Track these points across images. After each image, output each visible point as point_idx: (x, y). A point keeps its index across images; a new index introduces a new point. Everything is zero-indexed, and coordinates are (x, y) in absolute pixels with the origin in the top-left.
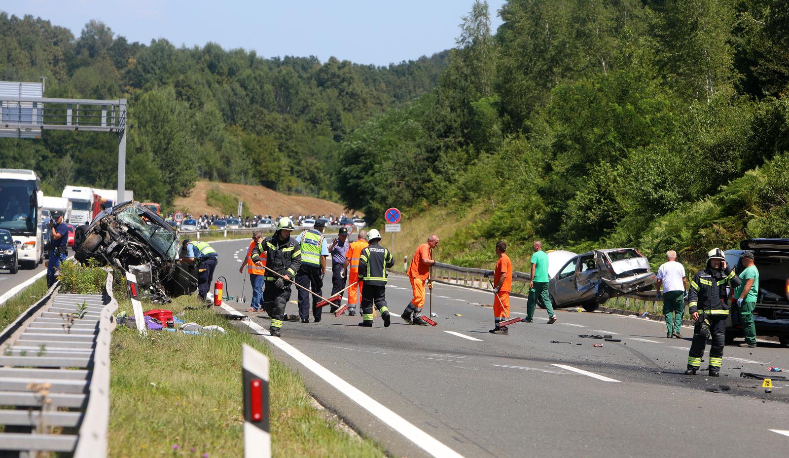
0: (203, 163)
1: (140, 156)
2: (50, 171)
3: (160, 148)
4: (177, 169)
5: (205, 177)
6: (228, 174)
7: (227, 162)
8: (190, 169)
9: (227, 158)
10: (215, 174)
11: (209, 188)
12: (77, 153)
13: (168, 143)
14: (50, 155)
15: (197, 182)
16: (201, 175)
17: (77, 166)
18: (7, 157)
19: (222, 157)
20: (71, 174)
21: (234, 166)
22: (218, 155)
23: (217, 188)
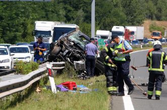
0: (148, 11)
1: (117, 9)
2: (72, 17)
3: (126, 5)
4: (135, 14)
5: (149, 18)
6: (160, 17)
7: (160, 10)
8: (141, 14)
9: (160, 8)
10: (154, 17)
11: (151, 23)
12: (85, 8)
13: (130, 2)
14: (72, 9)
15: (145, 21)
16: (147, 17)
17: (86, 14)
18: (49, 11)
19: (157, 8)
20: (82, 19)
21: (163, 13)
22: (155, 7)
23: (155, 23)
